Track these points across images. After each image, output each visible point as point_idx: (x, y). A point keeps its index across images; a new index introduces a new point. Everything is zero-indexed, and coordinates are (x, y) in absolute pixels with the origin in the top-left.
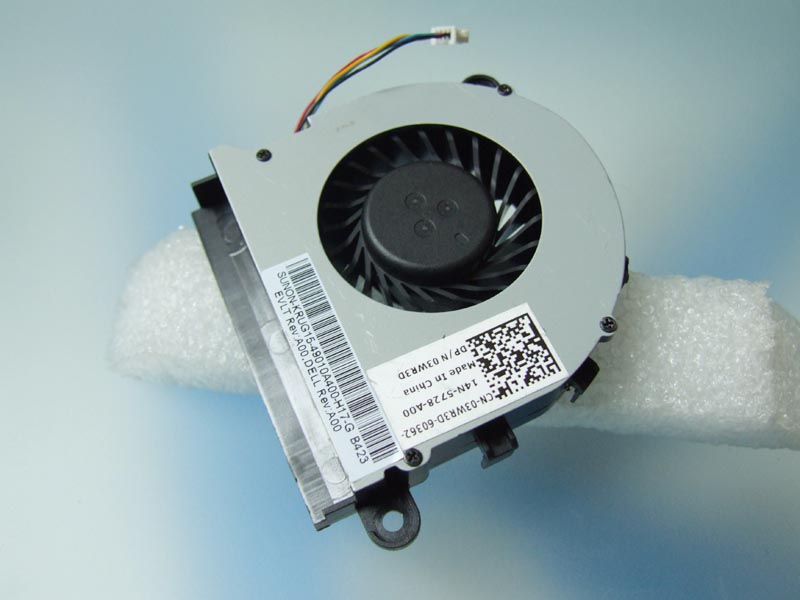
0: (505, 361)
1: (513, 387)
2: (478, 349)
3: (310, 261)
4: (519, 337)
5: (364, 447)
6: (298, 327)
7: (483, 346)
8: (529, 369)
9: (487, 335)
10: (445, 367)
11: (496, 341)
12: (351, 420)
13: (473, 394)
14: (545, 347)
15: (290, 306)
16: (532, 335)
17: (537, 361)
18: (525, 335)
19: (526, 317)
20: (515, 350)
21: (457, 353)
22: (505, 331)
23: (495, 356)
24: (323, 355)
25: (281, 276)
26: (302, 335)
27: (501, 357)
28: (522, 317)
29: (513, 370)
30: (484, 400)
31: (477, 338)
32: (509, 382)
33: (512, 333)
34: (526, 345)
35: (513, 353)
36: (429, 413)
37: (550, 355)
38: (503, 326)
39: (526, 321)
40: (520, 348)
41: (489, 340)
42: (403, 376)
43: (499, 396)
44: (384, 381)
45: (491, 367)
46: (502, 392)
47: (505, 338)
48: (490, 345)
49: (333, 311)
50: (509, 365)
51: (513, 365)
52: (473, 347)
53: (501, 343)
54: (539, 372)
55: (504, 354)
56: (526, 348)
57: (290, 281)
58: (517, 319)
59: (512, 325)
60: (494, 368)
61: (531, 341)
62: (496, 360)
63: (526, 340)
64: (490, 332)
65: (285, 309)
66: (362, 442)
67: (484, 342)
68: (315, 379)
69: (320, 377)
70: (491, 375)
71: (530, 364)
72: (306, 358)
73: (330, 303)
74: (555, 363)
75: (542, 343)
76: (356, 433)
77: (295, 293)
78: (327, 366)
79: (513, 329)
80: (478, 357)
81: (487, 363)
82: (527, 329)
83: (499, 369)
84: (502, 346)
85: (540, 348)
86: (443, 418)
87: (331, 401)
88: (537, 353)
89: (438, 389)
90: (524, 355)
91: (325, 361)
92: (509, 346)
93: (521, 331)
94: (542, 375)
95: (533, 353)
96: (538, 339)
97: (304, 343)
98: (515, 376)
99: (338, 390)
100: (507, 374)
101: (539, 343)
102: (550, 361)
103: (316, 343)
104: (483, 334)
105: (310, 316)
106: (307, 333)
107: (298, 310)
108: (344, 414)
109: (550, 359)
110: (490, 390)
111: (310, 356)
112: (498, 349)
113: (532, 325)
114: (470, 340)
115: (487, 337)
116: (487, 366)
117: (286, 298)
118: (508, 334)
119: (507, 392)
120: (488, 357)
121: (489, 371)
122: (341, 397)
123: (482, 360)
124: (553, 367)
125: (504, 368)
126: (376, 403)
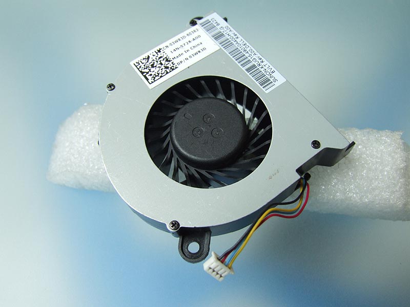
0: (159, 62)
1: (155, 54)
2: (172, 65)
3: (264, 89)
4: (153, 74)
5: (213, 23)
6: (258, 60)
7: (170, 67)
8: (148, 62)
9: (169, 72)
10: (186, 55)
11: (164, 70)
12: (222, 31)
13: (172, 48)
14: (141, 72)
15: (265, 68)
16: (147, 76)
17: (144, 66)
18: (151, 75)
19: (151, 82)
20: (155, 68)
21: (181, 62)
22: (160, 75)
23: (163, 64)
24: (242, 51)
25: (275, 80)
26: (254, 57)
27: (161, 64)
28: (152, 82)
29: (155, 60)
30: (167, 47)
31: (173, 69)
32: (156, 55)
33: (157, 74)
34: (150, 71)
35: (156, 67)
36: (190, 38)
37: (138, 69)
38: (161, 77)
39: (150, 81)
40: (152, 69)
41: (167, 70)
42: (204, 49)
43: (160, 49)
44: (212, 46)
45: (165, 59)
46: (159, 51)
47: (160, 72)
48: (167, 68)
49: (244, 69)
50: (157, 62)
51: (155, 62)
52: (174, 66)
53: (162, 69)
54: (143, 61)
55: (160, 65)
56: (150, 70)
57: (270, 79)
58: (155, 81)
59: (157, 78)
60: (164, 59)
61: (148, 73)
62: (163, 62)
63: (150, 73)
64: (167, 73)
65: (267, 66)
66: (215, 25)
67: (169, 68)
68: (242, 42)
69: (241, 43)
70: (165, 57)
71: (148, 64)
72: (249, 48)
73: (246, 72)
74: (136, 66)
75: (142, 73)
76: (218, 27)
77: (265, 73)
78: (239, 48)
79: (156, 76)
80: (172, 62)
81: (167, 60)
82: (150, 78)
83: (162, 59)
84: (161, 68)
85: (143, 71)
86: (183, 37)
87: (233, 35)
88: (145, 68)
89: (187, 47)
90: (150, 66)
91: (240, 49)
92: (158, 69)
93: (152, 76)
94: (142, 61)
95: (146, 68)
96: (144, 74)
97: (252, 54)
98: (154, 58)
99: (231, 40)
100: (157, 58)
101: (144, 72)
102: (138, 67)
103: (247, 55)
104: (170, 71)
105: (254, 65)
106: (253, 58)
107: (261, 66)
108: (226, 32)
109: (139, 67)
110: (164, 51)
111: (248, 50)
112: (163, 67)
113: (147, 79)
114: (176, 68)
115: (168, 71)
116: (167, 59)
117: (269, 70)
118: (158, 74)
119: (157, 51)
120: (167, 63)
121: (166, 58)
122: (229, 38)
123: (170, 61)
124: (136, 65)
125: (160, 60)
126: (213, 38)
